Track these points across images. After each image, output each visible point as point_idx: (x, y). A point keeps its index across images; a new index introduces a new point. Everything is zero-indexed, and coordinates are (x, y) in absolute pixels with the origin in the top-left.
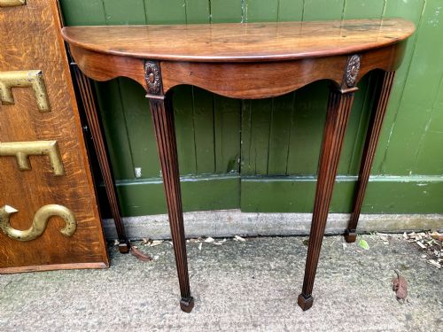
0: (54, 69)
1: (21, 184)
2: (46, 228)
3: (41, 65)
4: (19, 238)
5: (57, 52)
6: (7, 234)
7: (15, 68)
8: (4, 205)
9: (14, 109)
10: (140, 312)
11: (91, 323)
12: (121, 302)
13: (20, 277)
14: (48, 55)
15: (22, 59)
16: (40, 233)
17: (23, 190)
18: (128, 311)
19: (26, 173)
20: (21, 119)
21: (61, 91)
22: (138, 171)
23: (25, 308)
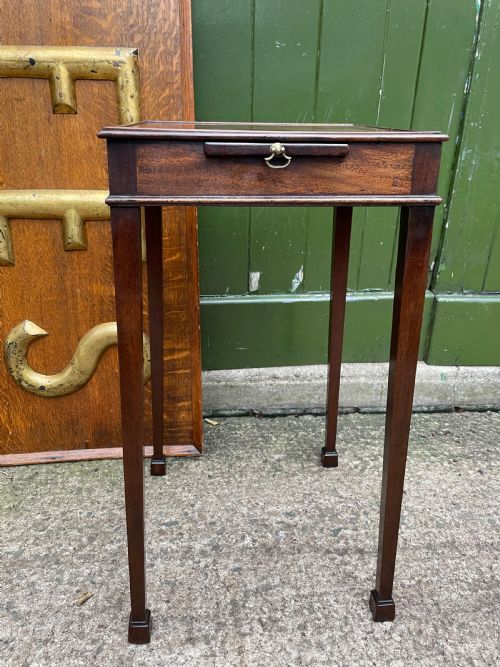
0: (162, 48)
1: (62, 277)
2: (95, 369)
3: (138, 38)
4: (42, 388)
5: (172, 14)
6: (20, 380)
7: (88, 40)
8: (21, 320)
9: (75, 123)
10: (289, 526)
11: (198, 546)
12: (245, 510)
13: (29, 472)
14: (154, 18)
15: (104, 25)
16: (84, 378)
17: (63, 291)
18: (266, 526)
19: (74, 255)
20: (83, 145)
21: (167, 91)
22: (255, 277)
23: (52, 525)
